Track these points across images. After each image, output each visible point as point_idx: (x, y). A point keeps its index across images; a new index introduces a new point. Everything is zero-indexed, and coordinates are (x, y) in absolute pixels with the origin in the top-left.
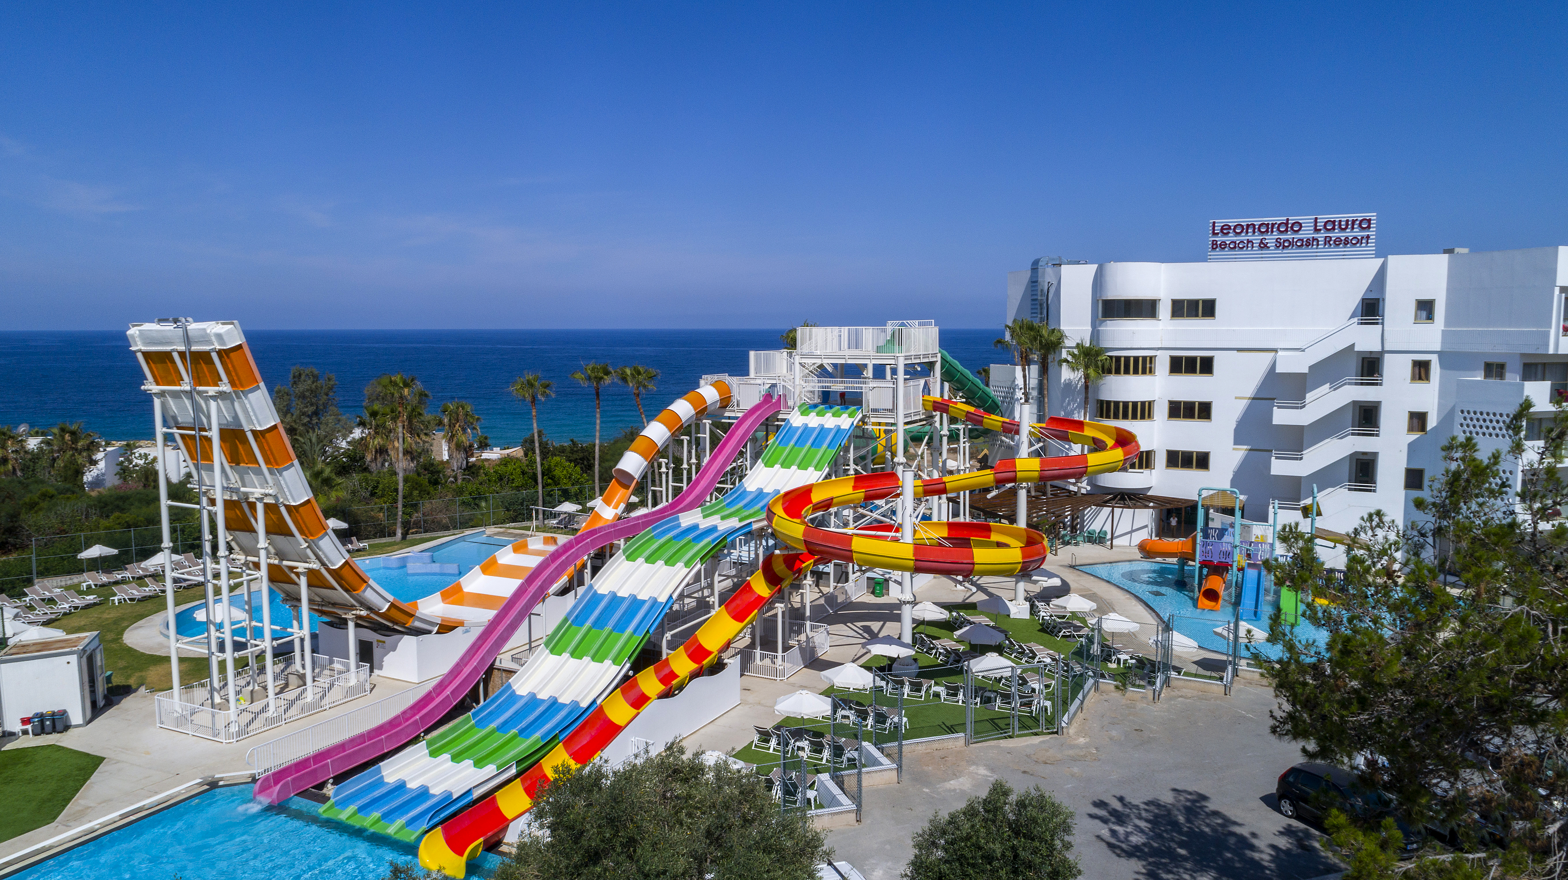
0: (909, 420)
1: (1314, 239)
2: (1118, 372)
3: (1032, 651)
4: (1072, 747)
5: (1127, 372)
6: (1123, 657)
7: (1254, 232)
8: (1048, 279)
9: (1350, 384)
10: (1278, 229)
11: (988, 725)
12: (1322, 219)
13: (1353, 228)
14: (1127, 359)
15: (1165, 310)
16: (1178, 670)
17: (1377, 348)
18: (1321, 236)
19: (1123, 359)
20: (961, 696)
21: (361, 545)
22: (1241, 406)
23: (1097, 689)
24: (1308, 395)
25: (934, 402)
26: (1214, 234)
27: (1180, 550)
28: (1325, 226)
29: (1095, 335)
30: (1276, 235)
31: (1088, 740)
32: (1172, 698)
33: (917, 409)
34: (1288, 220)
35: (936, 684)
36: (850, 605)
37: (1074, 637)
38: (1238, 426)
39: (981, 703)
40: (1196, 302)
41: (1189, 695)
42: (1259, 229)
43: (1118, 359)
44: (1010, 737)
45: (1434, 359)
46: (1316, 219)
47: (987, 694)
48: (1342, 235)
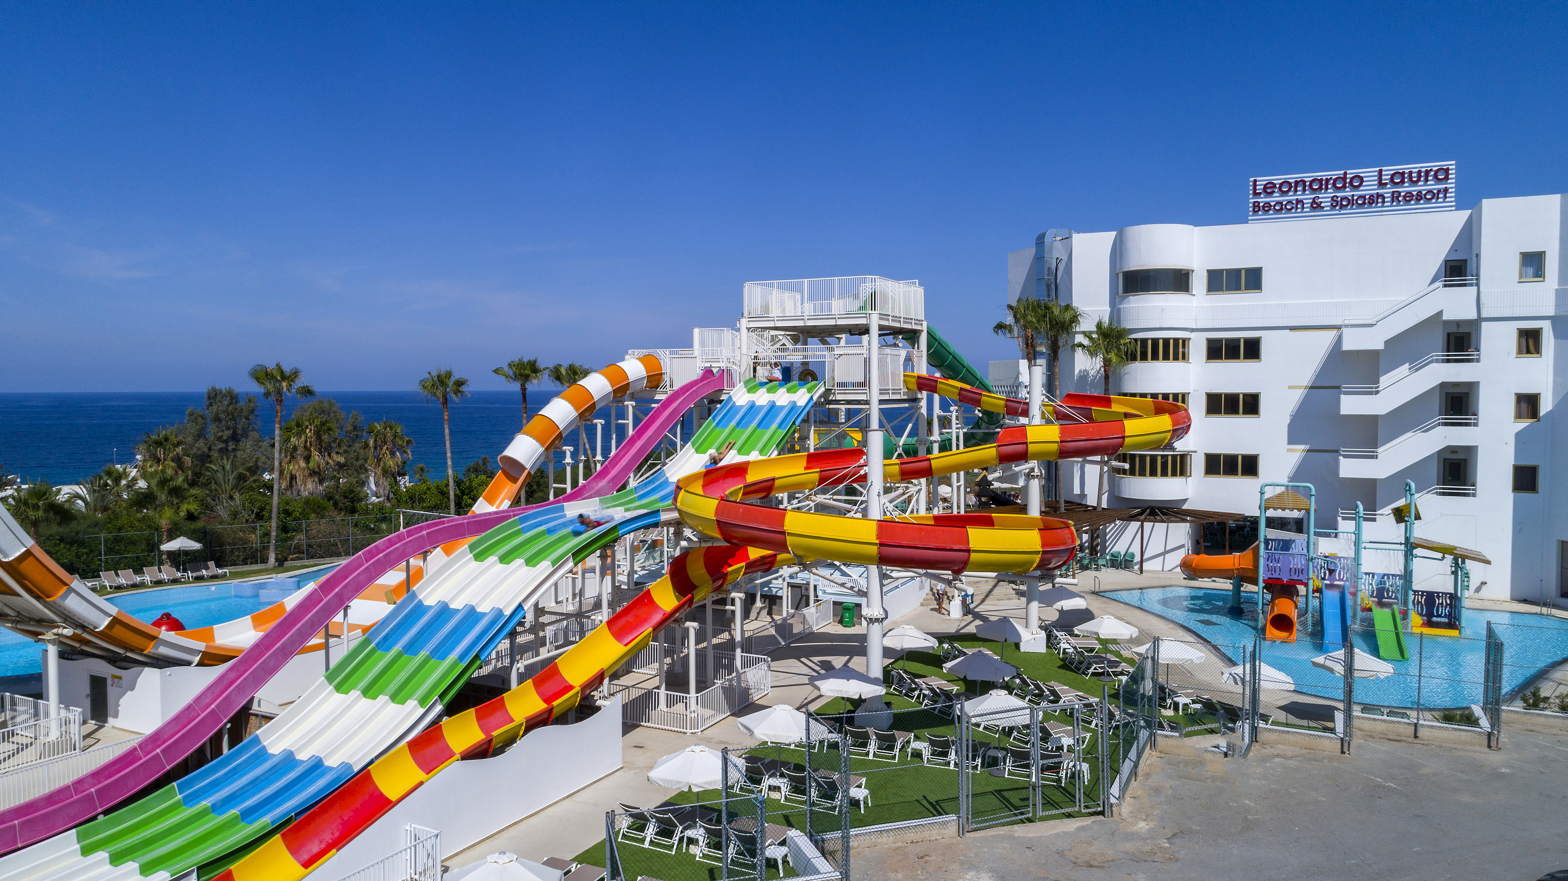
0: (886, 397)
1: (1378, 195)
2: (1144, 358)
3: (1053, 692)
4: (1130, 837)
5: (1155, 357)
6: (1182, 700)
7: (1304, 190)
8: (1056, 254)
9: (1437, 361)
10: (1334, 185)
11: (994, 801)
12: (1388, 171)
13: (1427, 180)
14: (1155, 342)
15: (1199, 282)
16: (1265, 718)
17: (1473, 315)
18: (1387, 191)
19: (1150, 342)
20: (952, 756)
21: (220, 571)
22: (1296, 397)
23: (1154, 745)
24: (1382, 379)
25: (919, 377)
26: (1256, 194)
27: (1237, 566)
28: (1392, 179)
29: (1116, 313)
30: (1331, 193)
31: (1152, 825)
32: (1265, 759)
33: (898, 388)
34: (1345, 174)
35: (917, 738)
36: (812, 636)
37: (1109, 675)
38: (1291, 420)
39: (982, 766)
40: (1238, 272)
41: (1289, 754)
42: (1311, 186)
43: (1144, 341)
44: (1030, 820)
45: (1547, 328)
46: (1381, 171)
47: (992, 753)
48: (1414, 189)
